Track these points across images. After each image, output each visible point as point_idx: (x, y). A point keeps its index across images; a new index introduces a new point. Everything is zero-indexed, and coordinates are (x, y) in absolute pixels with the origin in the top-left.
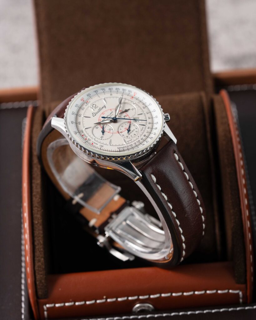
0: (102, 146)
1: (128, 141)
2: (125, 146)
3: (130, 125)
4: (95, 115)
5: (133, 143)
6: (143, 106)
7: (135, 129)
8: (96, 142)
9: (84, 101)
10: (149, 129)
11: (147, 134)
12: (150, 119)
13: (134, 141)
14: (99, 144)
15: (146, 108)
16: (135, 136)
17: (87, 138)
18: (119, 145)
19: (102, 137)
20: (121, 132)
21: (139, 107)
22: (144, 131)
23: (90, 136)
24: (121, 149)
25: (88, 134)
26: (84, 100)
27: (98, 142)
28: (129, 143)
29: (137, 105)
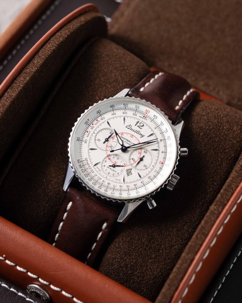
0: (86, 142)
1: (97, 167)
2: (90, 165)
3: (122, 166)
4: (128, 128)
5: (95, 172)
6: (152, 176)
7: (117, 172)
8: (90, 135)
9: (146, 113)
10: (120, 188)
11: (111, 186)
12: (134, 187)
13: (100, 174)
14: (88, 139)
15: (150, 179)
16: (107, 174)
17: (94, 125)
18: (90, 159)
19: (99, 140)
20: (109, 159)
21: (150, 172)
22: (116, 182)
23: (98, 127)
24: (86, 162)
25: (100, 125)
26: (148, 113)
27: (91, 137)
28: (95, 169)
29: (152, 170)
